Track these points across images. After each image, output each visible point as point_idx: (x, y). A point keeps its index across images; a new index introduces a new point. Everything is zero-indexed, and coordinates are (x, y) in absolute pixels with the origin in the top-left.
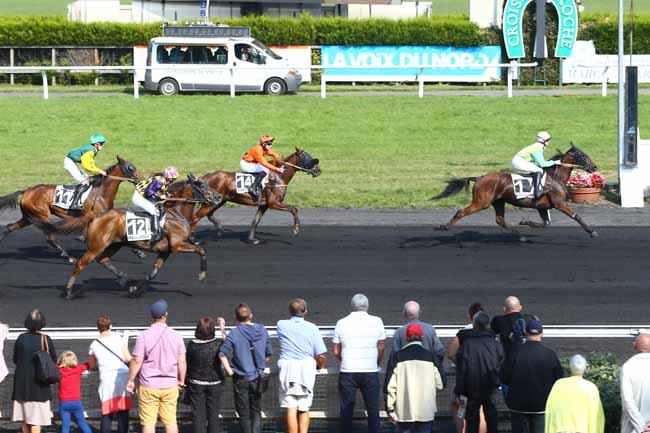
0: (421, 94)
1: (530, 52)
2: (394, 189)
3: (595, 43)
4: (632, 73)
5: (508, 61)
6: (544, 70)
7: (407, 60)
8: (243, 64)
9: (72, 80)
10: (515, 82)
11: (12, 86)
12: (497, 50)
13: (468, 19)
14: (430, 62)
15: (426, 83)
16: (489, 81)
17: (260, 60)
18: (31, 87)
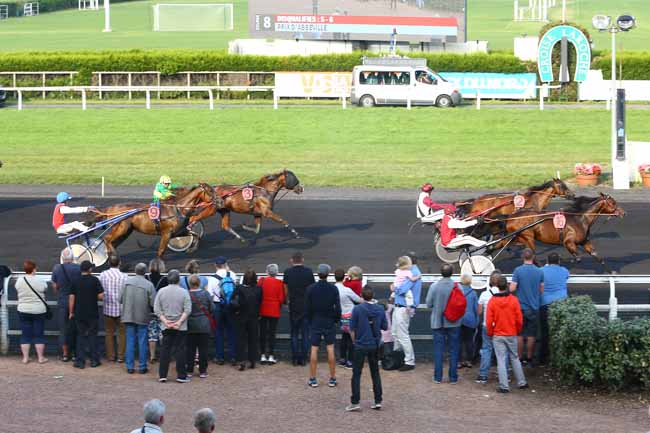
0: (478, 107)
1: (556, 77)
2: (454, 175)
3: (603, 72)
4: (621, 94)
5: (541, 84)
6: (567, 91)
7: (470, 83)
8: (421, 85)
9: (231, 96)
10: (545, 99)
11: (188, 101)
12: (534, 76)
13: (513, 53)
14: (486, 84)
15: (482, 99)
16: (529, 98)
17: (432, 81)
18: (201, 101)
